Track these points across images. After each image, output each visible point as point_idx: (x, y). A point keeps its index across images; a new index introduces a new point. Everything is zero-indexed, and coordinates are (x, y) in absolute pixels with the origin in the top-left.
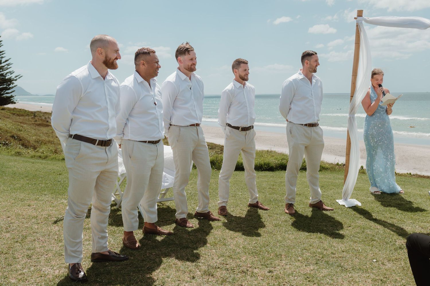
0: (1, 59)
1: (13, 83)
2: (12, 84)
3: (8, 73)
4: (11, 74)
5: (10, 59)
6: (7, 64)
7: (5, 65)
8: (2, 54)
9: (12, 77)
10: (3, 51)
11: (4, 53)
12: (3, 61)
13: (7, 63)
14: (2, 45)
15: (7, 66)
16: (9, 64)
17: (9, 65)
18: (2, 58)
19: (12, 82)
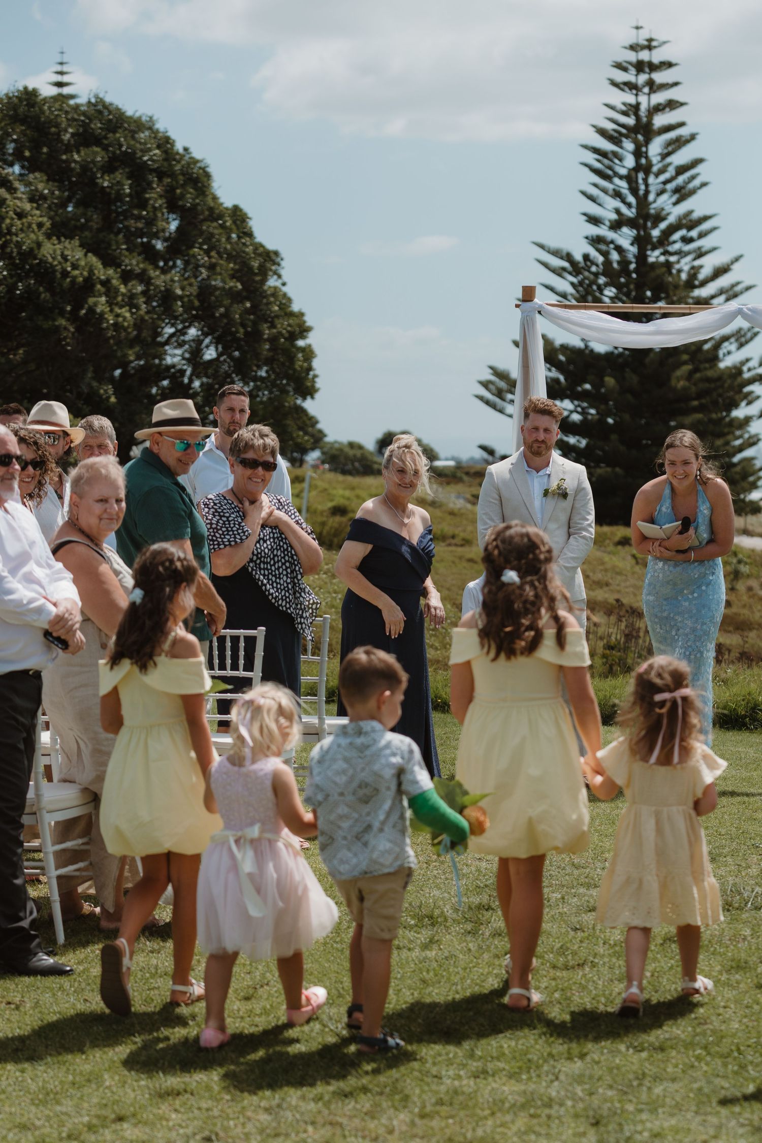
0: (697, 263)
1: (751, 399)
2: (743, 404)
3: (725, 339)
4: (741, 345)
5: (737, 259)
6: (721, 292)
7: (713, 297)
8: (701, 236)
9: (748, 360)
10: (706, 218)
11: (714, 229)
12: (702, 276)
13: (724, 281)
14: (704, 185)
15: (722, 298)
16: (733, 286)
17: (735, 296)
18: (700, 254)
19: (747, 389)
